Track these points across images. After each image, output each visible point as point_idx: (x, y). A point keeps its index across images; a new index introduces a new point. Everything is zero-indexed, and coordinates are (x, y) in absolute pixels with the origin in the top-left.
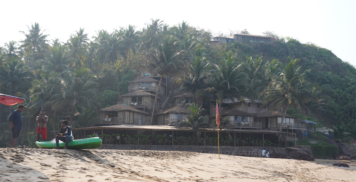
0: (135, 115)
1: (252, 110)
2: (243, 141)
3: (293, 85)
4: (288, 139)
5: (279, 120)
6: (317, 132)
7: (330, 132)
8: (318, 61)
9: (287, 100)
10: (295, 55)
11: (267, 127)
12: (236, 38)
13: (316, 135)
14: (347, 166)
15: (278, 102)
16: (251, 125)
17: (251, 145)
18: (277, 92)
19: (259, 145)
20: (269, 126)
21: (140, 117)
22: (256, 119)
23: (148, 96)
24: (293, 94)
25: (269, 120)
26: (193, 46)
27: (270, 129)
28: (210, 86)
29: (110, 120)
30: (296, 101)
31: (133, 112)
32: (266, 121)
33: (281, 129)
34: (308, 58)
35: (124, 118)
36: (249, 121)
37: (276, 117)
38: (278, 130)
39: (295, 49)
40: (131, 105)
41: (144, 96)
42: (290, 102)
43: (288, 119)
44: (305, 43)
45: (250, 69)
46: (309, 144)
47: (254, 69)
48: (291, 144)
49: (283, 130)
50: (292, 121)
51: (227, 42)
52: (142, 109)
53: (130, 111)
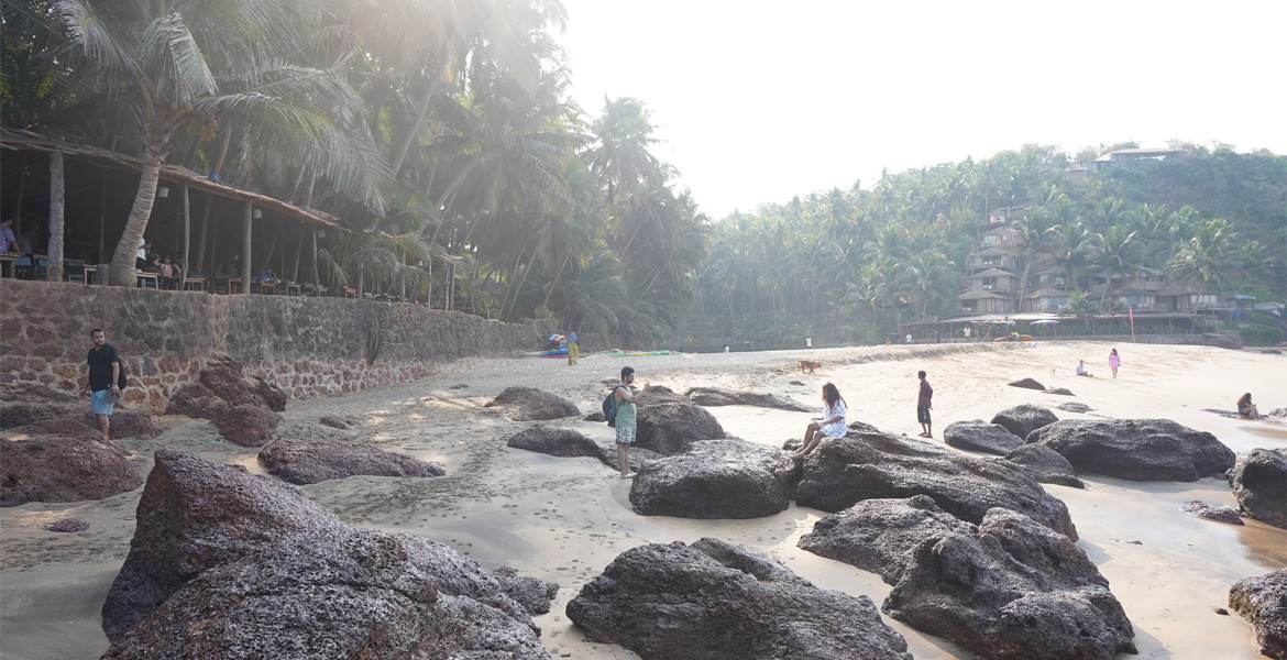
0: (998, 303)
1: (1151, 285)
2: (1143, 328)
3: (1210, 254)
4: (1208, 322)
5: (1194, 299)
6: (1257, 311)
7: (1279, 309)
8: (1273, 183)
9: (1201, 276)
10: (1226, 177)
11: (1175, 308)
12: (1114, 159)
13: (1253, 315)
14: (1279, 353)
15: (1189, 278)
16: (1152, 307)
17: (1154, 333)
18: (1188, 265)
19: (1165, 332)
20: (1179, 307)
21: (1002, 304)
22: (1158, 299)
23: (1005, 276)
24: (1212, 267)
25: (1178, 299)
26: (1053, 198)
27: (1180, 311)
28: (1091, 262)
29: (969, 309)
30: (1215, 277)
31: (995, 299)
32: (1174, 301)
33: (1195, 311)
34: (1251, 180)
35: (986, 307)
36: (1150, 302)
37: (1189, 295)
38: (1192, 312)
39: (1227, 168)
40: (986, 289)
41: (1000, 276)
42: (1206, 278)
43: (1206, 297)
44: (1245, 152)
45: (1145, 224)
46: (1237, 329)
47: (1151, 225)
48: (1211, 329)
49: (1198, 312)
50: (1213, 299)
51: (1099, 168)
52: (1000, 293)
53: (991, 298)
